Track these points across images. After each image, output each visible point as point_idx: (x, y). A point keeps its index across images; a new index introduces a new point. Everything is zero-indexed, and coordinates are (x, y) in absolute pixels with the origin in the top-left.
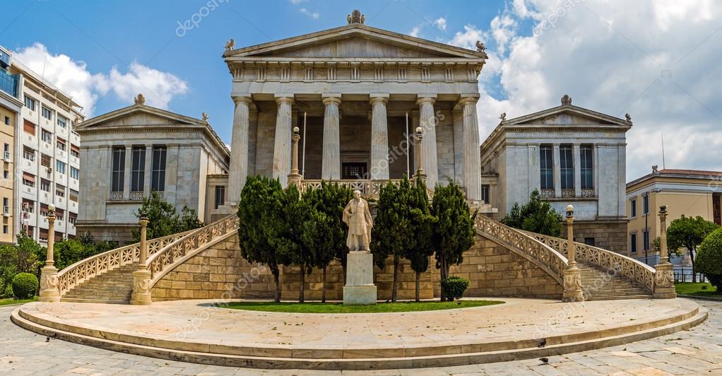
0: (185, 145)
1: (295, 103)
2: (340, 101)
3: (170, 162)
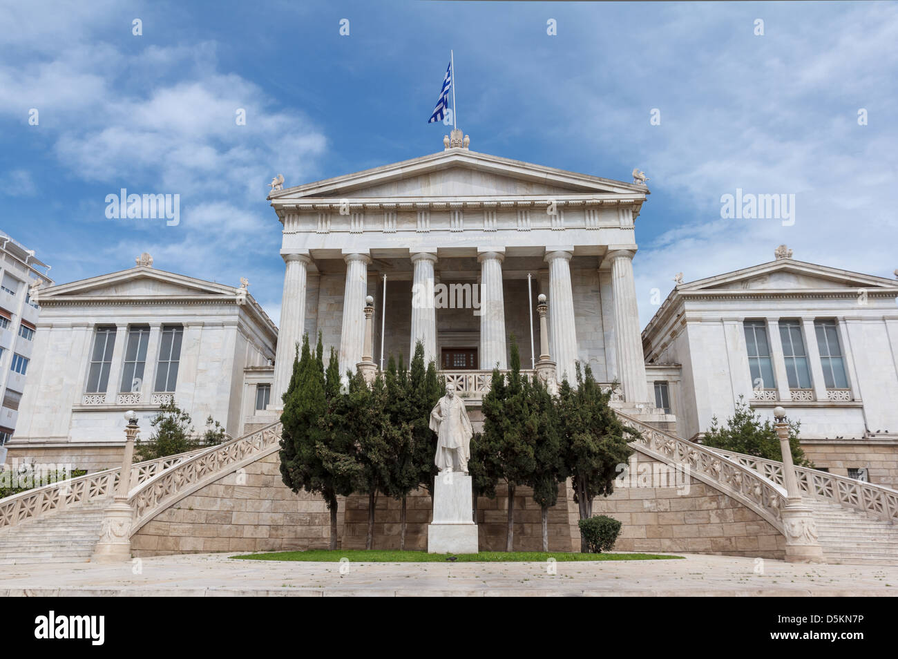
0: (213, 325)
1: (371, 263)
2: (435, 258)
3: (187, 349)
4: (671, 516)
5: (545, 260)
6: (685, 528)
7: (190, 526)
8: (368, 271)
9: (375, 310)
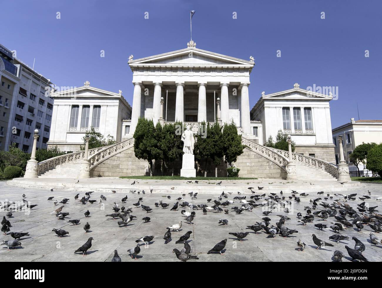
0: (110, 106)
1: (163, 86)
2: (184, 85)
3: (102, 114)
4: (255, 167)
5: (220, 86)
6: (259, 171)
7: (107, 169)
8: (162, 89)
9: (164, 102)
